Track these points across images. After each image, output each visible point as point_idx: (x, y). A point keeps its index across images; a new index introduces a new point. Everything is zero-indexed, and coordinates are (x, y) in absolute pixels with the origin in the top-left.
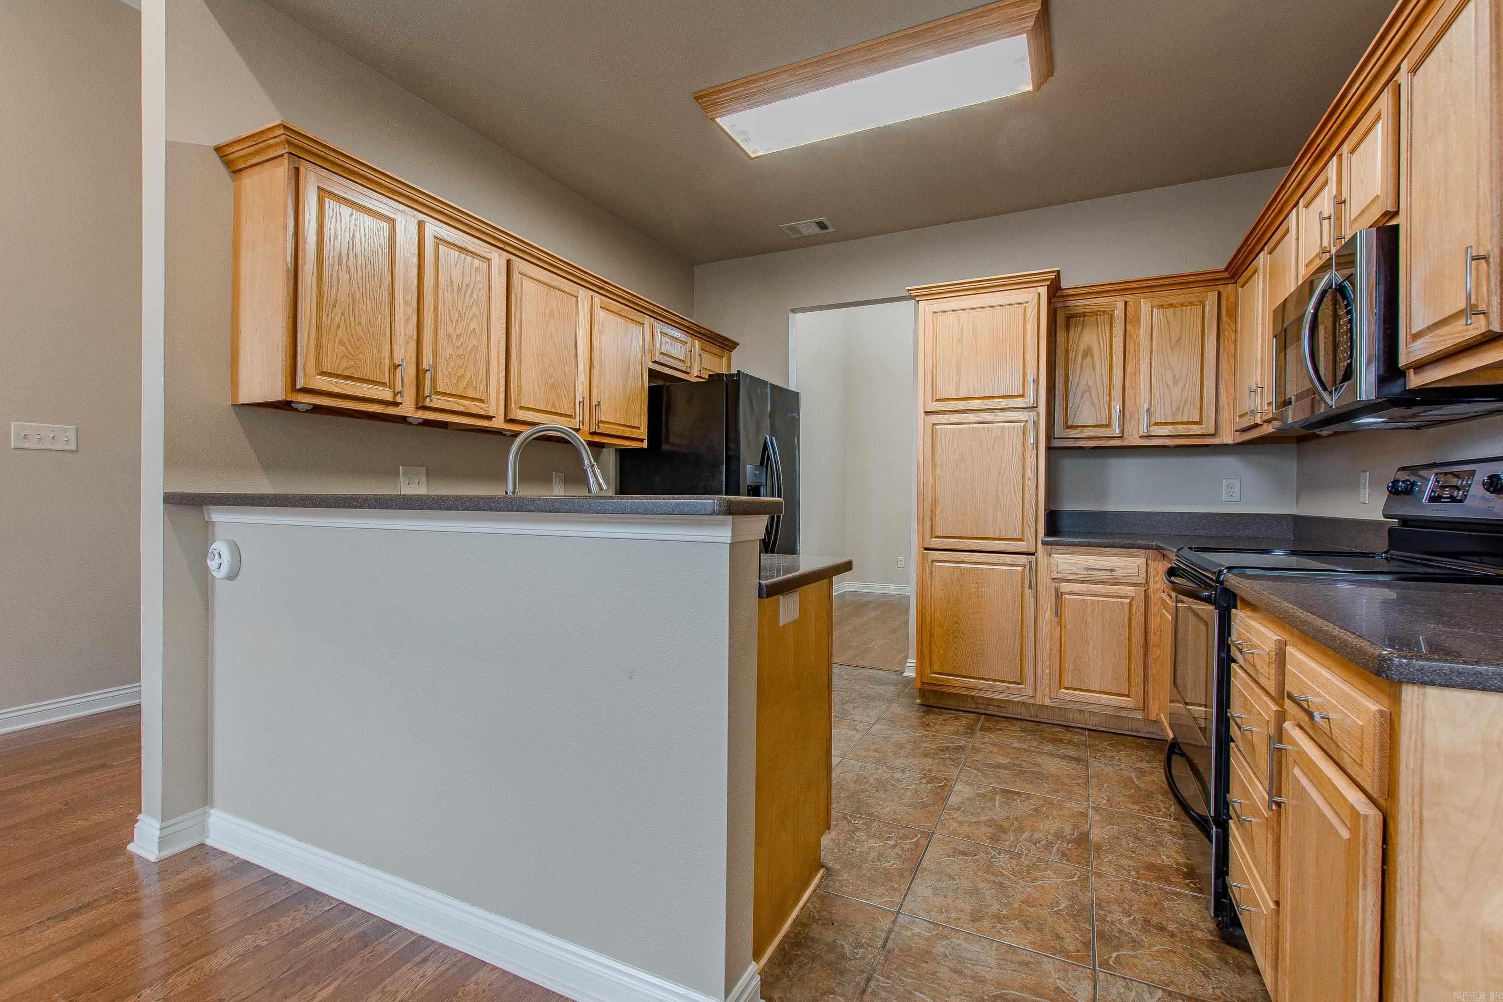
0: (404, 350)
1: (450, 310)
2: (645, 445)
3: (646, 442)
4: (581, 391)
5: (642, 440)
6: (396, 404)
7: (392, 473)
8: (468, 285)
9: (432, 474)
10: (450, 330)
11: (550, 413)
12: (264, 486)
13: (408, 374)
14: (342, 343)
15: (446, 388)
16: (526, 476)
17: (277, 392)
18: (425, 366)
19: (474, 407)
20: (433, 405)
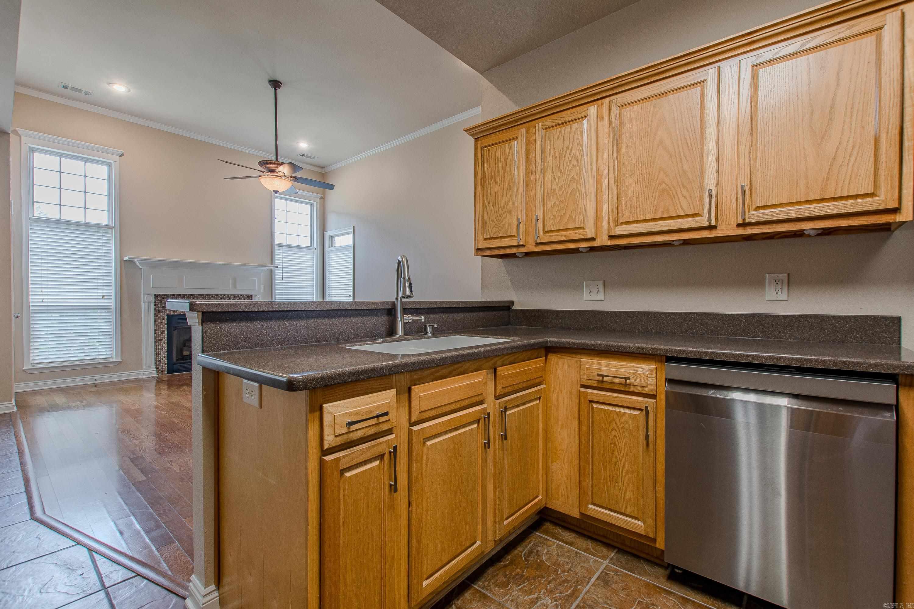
1: (553, 172)
8: (568, 147)
10: (555, 186)
11: (661, 219)
14: (493, 221)
15: (552, 227)
18: (538, 217)
19: (574, 234)
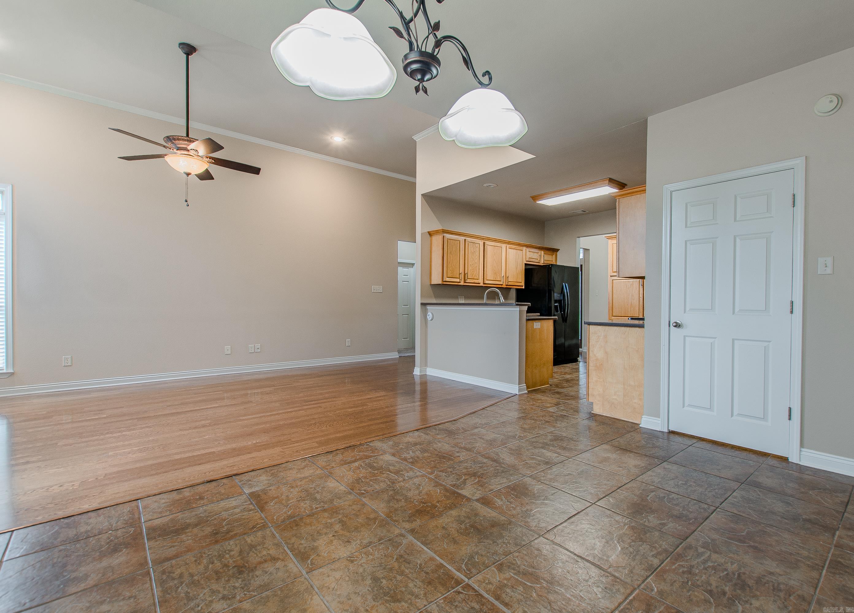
0: (462, 270)
1: (471, 259)
2: (523, 287)
3: (524, 286)
4: (503, 274)
5: (522, 286)
6: (460, 282)
7: (457, 298)
8: (475, 251)
9: (466, 297)
10: (471, 263)
11: (495, 280)
12: (435, 302)
13: (462, 276)
14: (451, 270)
15: (470, 277)
16: (488, 298)
17: (440, 282)
18: (466, 273)
19: (476, 281)
20: (467, 282)
